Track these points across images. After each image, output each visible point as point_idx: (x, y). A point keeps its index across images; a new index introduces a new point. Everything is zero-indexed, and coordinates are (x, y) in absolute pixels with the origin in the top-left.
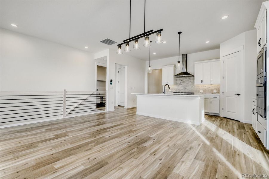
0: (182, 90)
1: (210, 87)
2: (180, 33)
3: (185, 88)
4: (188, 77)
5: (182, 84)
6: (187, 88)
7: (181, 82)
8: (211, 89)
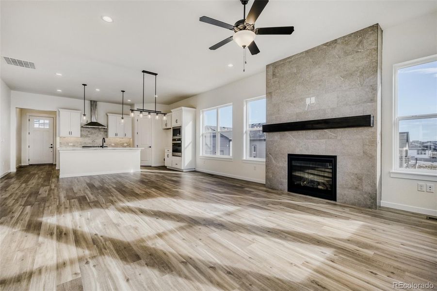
1: (121, 141)
5: (89, 136)
7: (89, 133)
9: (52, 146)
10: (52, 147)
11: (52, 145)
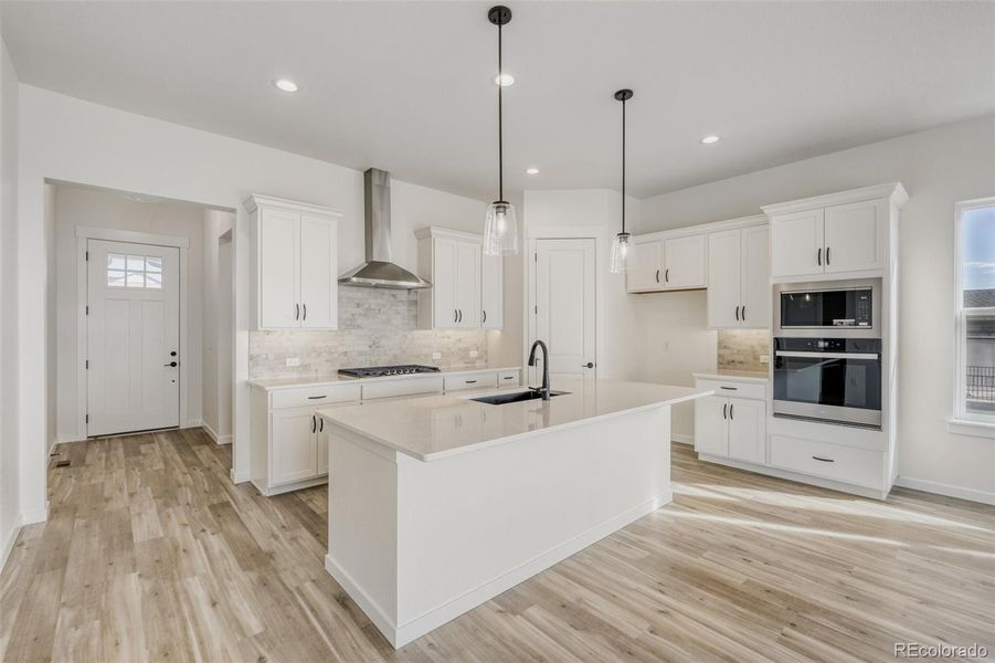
0: (361, 354)
1: (460, 340)
2: (624, 95)
3: (374, 345)
4: (386, 291)
5: (359, 322)
6: (383, 342)
7: (360, 310)
8: (461, 345)
9: (175, 359)
10: (173, 364)
11: (173, 354)
